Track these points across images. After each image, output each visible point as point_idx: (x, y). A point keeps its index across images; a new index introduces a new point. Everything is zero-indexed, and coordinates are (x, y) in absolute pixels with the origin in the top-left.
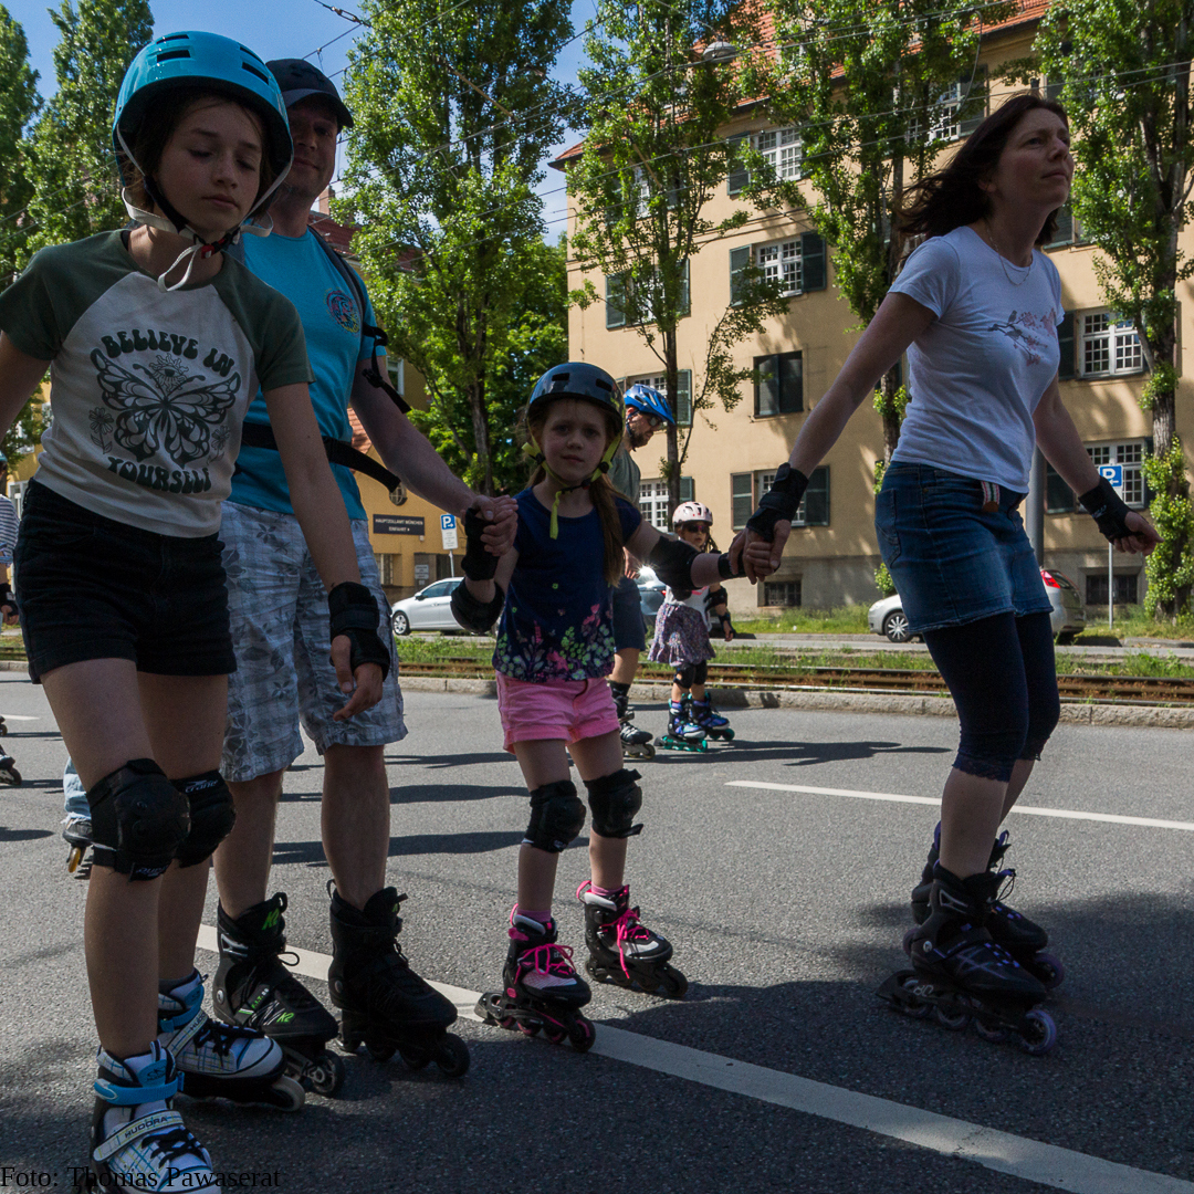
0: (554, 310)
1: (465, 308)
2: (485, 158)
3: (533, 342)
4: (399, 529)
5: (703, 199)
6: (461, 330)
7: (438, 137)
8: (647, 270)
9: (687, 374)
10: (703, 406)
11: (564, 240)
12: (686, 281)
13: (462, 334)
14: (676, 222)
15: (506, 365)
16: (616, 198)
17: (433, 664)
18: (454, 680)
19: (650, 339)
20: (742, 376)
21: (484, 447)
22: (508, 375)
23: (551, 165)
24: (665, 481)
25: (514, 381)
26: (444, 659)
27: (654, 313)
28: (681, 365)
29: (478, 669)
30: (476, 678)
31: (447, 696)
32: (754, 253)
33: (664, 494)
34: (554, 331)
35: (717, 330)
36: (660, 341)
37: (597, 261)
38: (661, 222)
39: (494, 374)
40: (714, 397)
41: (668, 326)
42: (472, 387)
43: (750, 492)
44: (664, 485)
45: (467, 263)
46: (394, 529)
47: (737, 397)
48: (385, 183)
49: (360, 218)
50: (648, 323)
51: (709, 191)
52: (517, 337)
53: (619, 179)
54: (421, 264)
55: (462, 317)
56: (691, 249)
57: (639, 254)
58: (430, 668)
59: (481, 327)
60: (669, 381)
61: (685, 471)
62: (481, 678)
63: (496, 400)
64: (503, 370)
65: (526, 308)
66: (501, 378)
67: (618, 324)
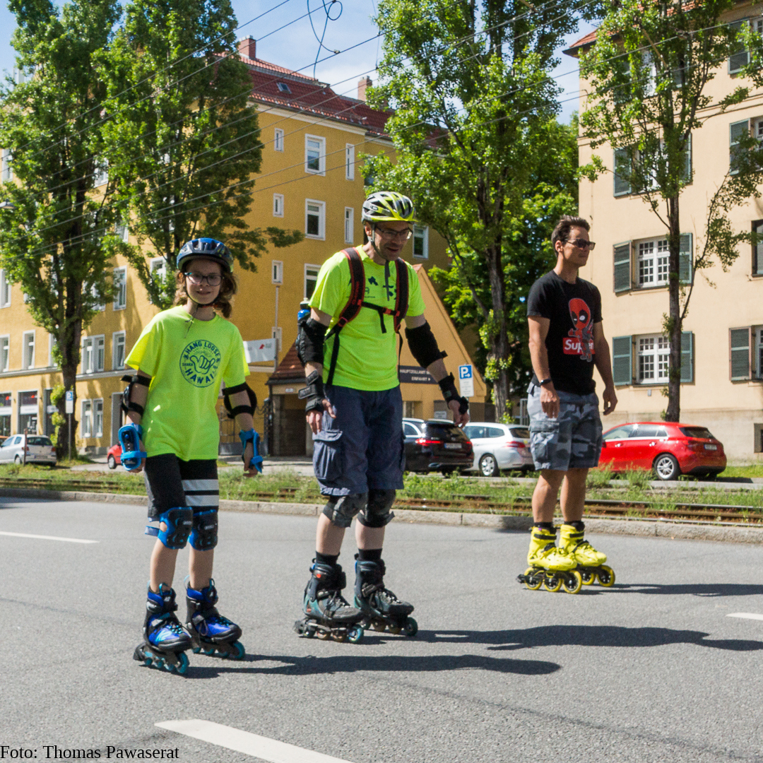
0: (565, 182)
1: (485, 180)
2: (506, 48)
3: (546, 210)
4: (420, 379)
5: (706, 79)
6: (481, 200)
7: (463, 30)
8: (652, 144)
9: (688, 238)
10: (703, 265)
11: (576, 119)
12: (689, 153)
13: (482, 203)
14: (681, 100)
15: (521, 231)
16: (625, 79)
17: (450, 501)
18: (469, 515)
19: (654, 205)
20: (740, 237)
21: (500, 304)
22: (523, 240)
23: (565, 52)
24: (667, 335)
25: (528, 245)
26: (459, 497)
27: (659, 182)
28: (683, 229)
29: (492, 506)
30: (490, 513)
31: (462, 530)
32: (753, 126)
33: (666, 347)
34: (564, 201)
35: (716, 196)
36: (663, 206)
37: (605, 136)
38: (666, 100)
39: (509, 239)
40: (714, 257)
41: (671, 193)
42: (489, 250)
43: (748, 345)
44: (665, 339)
45: (488, 140)
46: (416, 379)
47: (735, 255)
48: (416, 72)
49: (393, 103)
50: (653, 191)
51: (712, 70)
52: (531, 206)
53: (629, 62)
54: (445, 142)
55: (482, 189)
56: (695, 123)
57: (645, 129)
58: (447, 504)
59: (499, 197)
60: (671, 244)
61: (686, 326)
62: (494, 513)
63: (511, 262)
64: (518, 236)
65: (540, 180)
66: (516, 243)
67: (625, 193)
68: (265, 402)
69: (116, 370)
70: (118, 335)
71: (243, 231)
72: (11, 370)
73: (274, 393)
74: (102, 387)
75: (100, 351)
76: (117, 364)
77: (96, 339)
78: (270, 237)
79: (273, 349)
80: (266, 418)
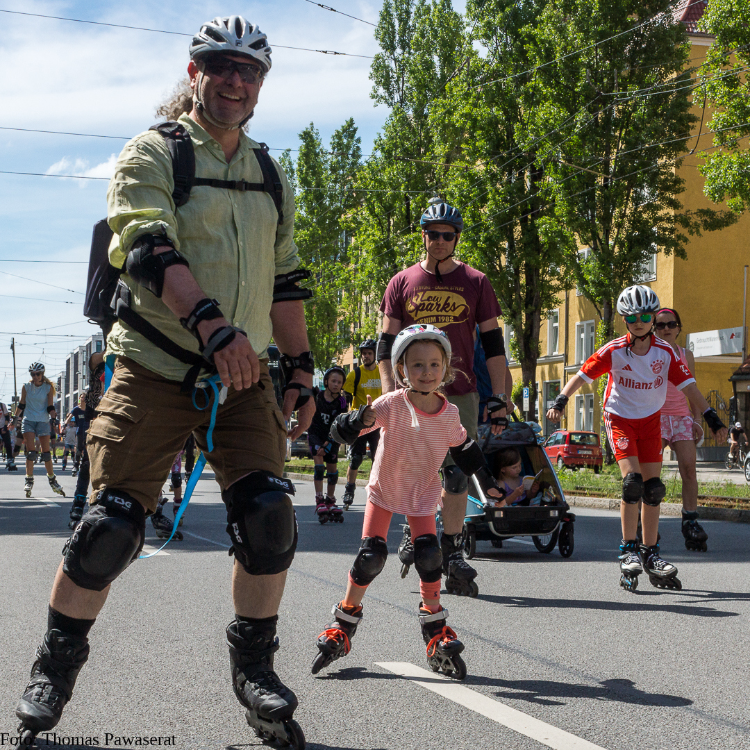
68: (731, 401)
73: (738, 389)
75: (591, 338)
77: (588, 325)
78: (700, 219)
79: (741, 340)
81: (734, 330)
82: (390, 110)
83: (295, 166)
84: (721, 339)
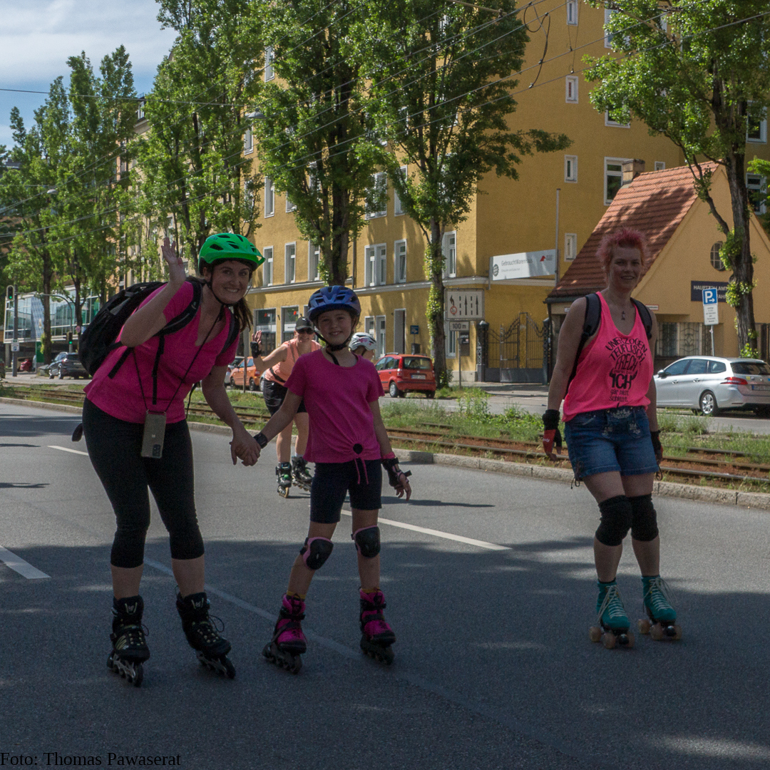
68: (545, 323)
69: (398, 283)
70: (399, 244)
71: (503, 133)
72: (298, 281)
73: (554, 312)
74: (385, 302)
75: (382, 261)
76: (399, 276)
77: (379, 248)
78: (532, 139)
79: (553, 263)
80: (546, 341)
81: (546, 253)
82: (177, 34)
83: (68, 92)
84: (530, 261)
